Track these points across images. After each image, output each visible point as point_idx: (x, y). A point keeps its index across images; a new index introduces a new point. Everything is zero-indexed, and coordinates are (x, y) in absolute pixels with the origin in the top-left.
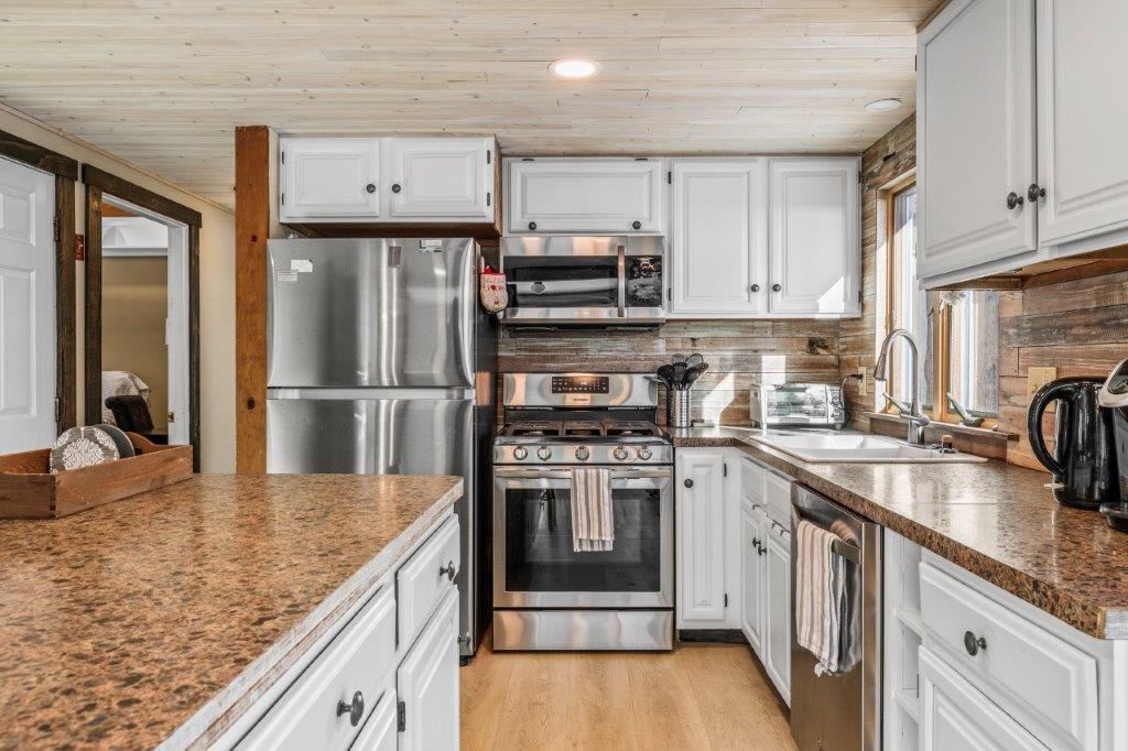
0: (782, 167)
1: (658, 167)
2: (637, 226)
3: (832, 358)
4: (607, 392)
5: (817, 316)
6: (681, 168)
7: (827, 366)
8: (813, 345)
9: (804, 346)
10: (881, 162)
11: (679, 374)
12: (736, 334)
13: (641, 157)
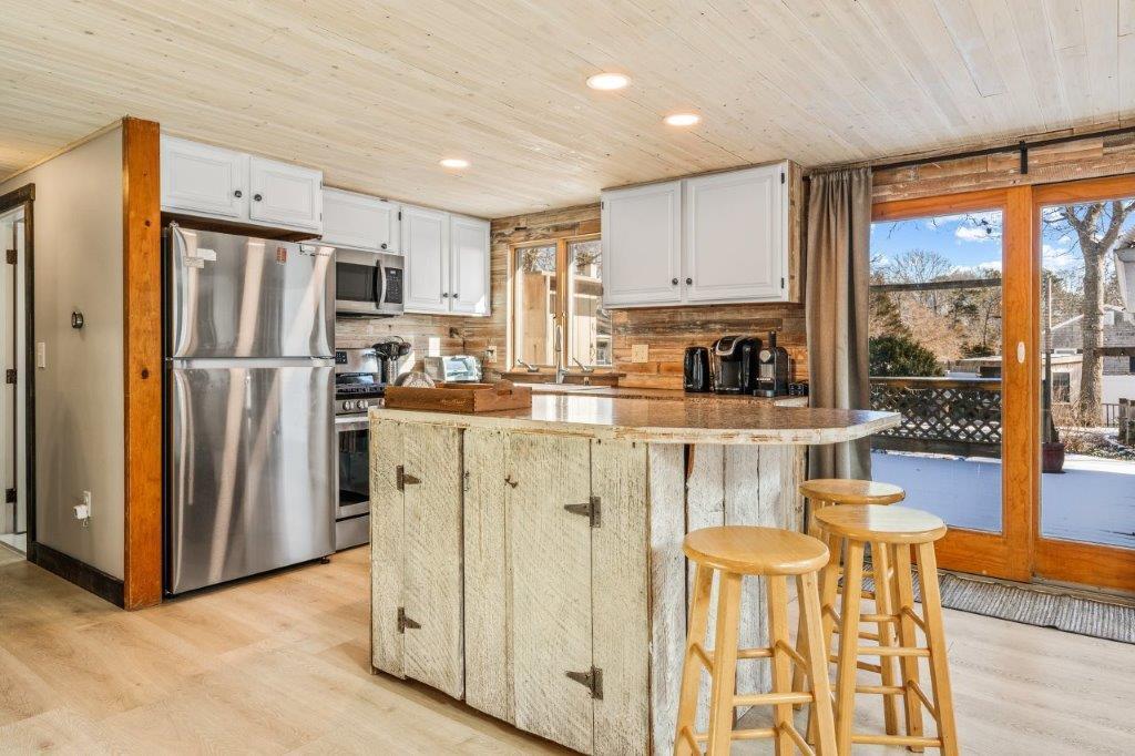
0: (458, 221)
1: (393, 207)
2: (384, 246)
3: (460, 341)
4: (346, 363)
5: (474, 315)
6: (407, 211)
7: (458, 345)
8: (453, 332)
9: (447, 333)
10: (512, 230)
11: (394, 349)
12: (413, 323)
13: (384, 200)
